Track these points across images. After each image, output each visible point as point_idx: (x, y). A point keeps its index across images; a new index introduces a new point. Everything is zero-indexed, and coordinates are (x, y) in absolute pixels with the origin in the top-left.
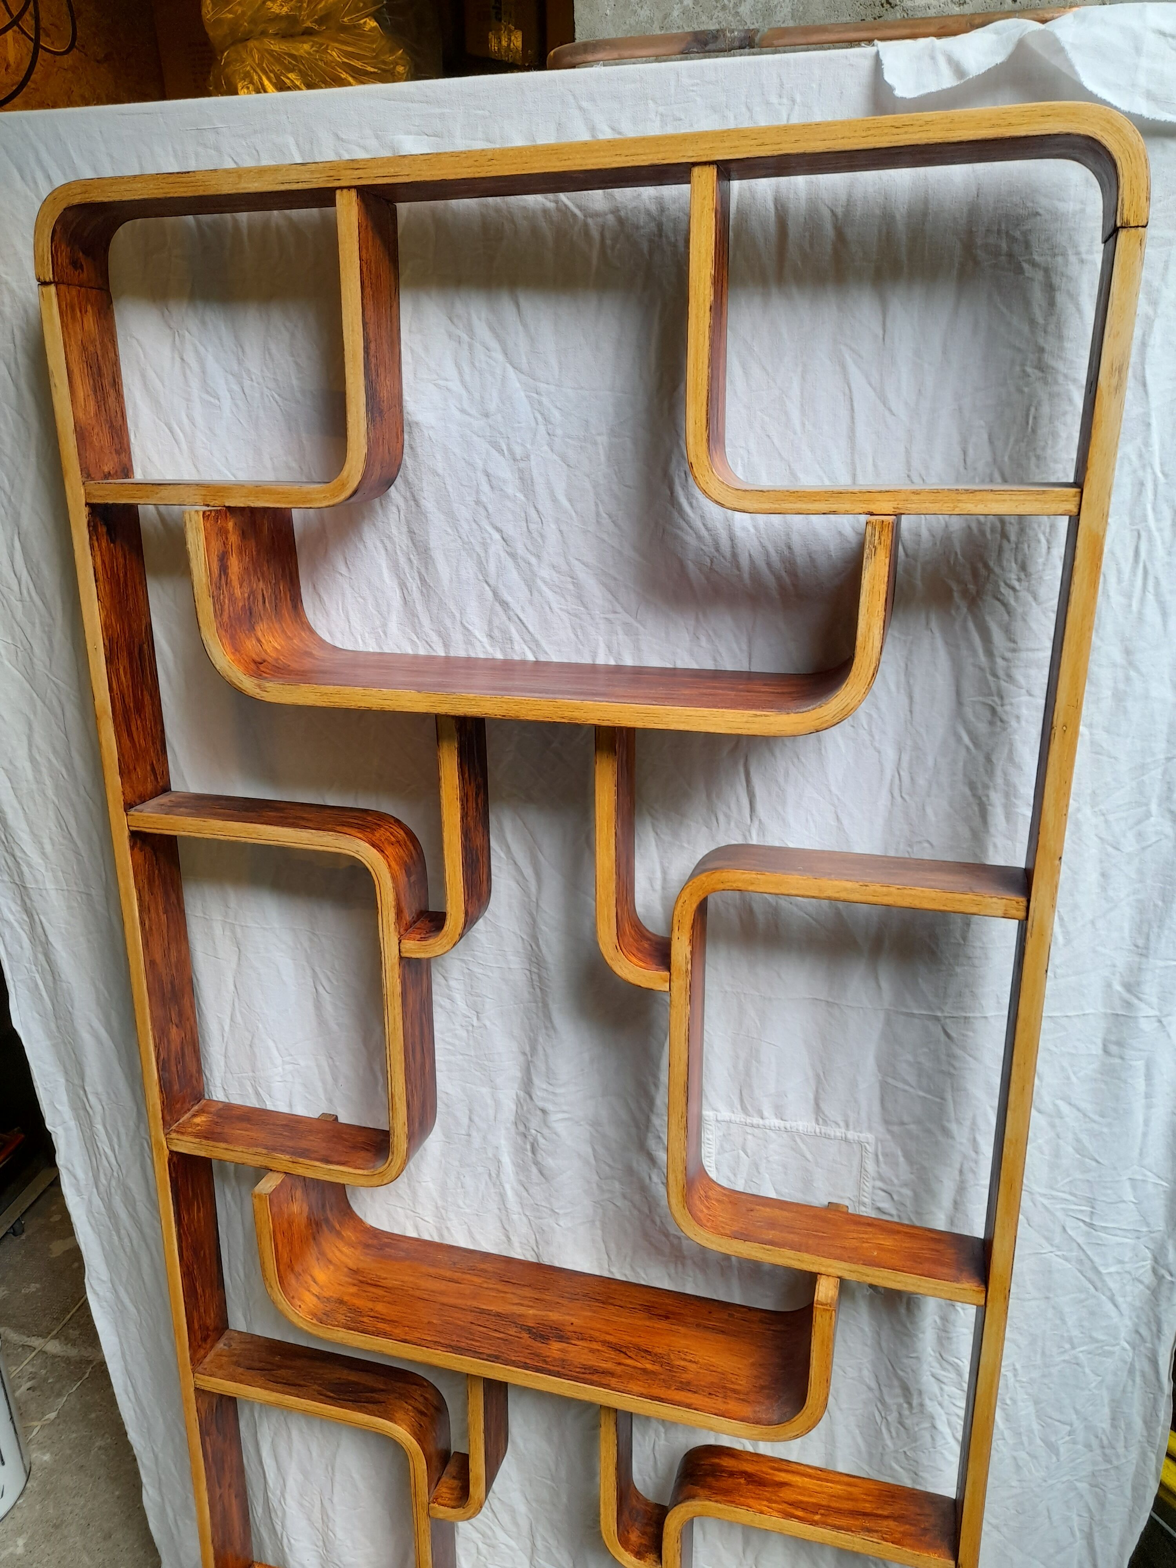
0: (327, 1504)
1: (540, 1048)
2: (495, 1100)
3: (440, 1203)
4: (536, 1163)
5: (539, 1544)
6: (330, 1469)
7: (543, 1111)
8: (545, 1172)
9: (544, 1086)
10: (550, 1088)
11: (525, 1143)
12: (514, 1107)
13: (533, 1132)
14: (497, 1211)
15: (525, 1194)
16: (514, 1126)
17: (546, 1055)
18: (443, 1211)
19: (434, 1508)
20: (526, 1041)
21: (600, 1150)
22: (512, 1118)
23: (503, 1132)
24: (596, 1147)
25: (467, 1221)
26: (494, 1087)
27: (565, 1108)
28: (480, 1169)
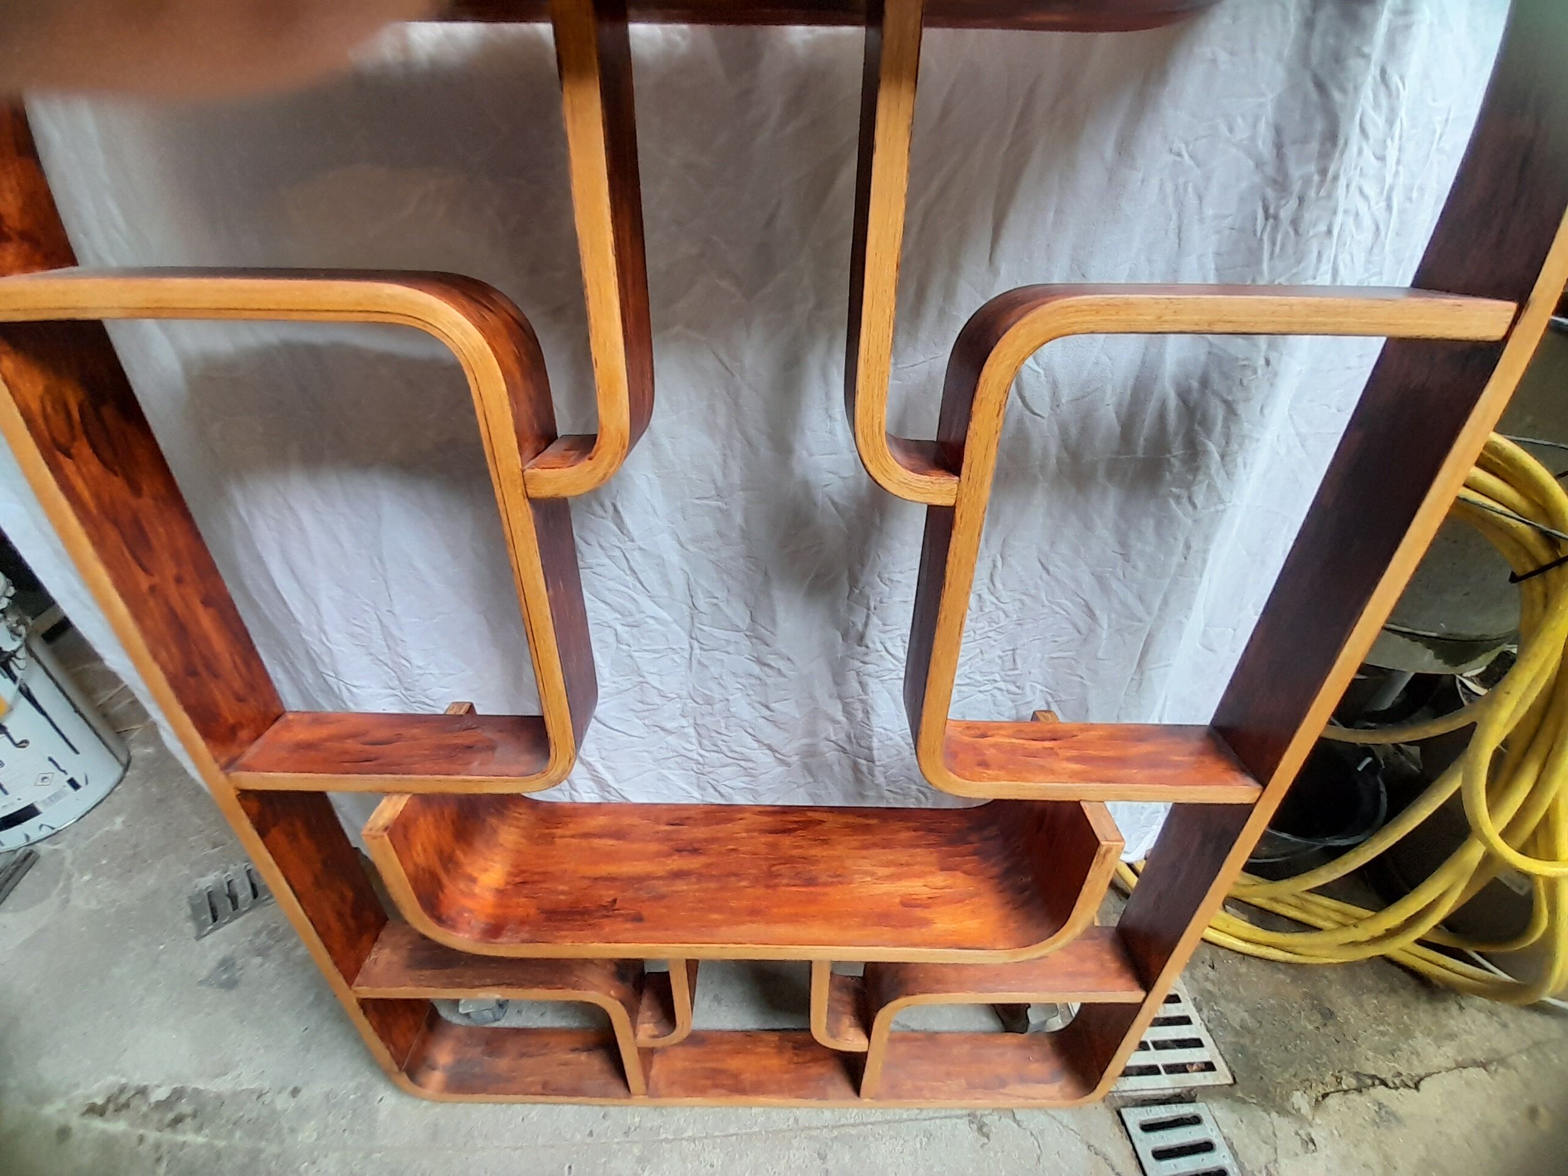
0: (387, 620)
5: (702, 603)
6: (376, 561)
19: (533, 476)
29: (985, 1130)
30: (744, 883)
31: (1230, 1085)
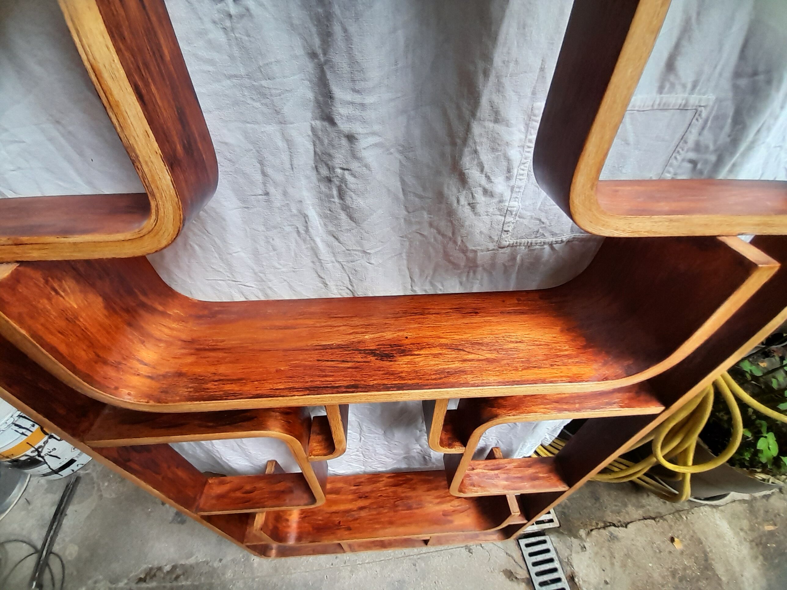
1: (337, 29)
2: (287, 141)
3: (257, 269)
4: (345, 208)
7: (351, 138)
8: (356, 216)
9: (349, 97)
10: (357, 98)
11: (330, 189)
12: (311, 147)
13: (339, 171)
14: (311, 265)
15: (336, 243)
16: (315, 172)
17: (348, 38)
18: (261, 275)
20: (314, 30)
21: (410, 180)
22: (311, 163)
23: (304, 182)
24: (406, 179)
25: (285, 278)
26: (283, 122)
27: (376, 128)
28: (288, 229)
29: (471, 551)
30: (386, 511)
31: (558, 527)
